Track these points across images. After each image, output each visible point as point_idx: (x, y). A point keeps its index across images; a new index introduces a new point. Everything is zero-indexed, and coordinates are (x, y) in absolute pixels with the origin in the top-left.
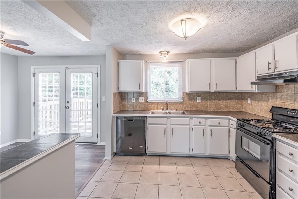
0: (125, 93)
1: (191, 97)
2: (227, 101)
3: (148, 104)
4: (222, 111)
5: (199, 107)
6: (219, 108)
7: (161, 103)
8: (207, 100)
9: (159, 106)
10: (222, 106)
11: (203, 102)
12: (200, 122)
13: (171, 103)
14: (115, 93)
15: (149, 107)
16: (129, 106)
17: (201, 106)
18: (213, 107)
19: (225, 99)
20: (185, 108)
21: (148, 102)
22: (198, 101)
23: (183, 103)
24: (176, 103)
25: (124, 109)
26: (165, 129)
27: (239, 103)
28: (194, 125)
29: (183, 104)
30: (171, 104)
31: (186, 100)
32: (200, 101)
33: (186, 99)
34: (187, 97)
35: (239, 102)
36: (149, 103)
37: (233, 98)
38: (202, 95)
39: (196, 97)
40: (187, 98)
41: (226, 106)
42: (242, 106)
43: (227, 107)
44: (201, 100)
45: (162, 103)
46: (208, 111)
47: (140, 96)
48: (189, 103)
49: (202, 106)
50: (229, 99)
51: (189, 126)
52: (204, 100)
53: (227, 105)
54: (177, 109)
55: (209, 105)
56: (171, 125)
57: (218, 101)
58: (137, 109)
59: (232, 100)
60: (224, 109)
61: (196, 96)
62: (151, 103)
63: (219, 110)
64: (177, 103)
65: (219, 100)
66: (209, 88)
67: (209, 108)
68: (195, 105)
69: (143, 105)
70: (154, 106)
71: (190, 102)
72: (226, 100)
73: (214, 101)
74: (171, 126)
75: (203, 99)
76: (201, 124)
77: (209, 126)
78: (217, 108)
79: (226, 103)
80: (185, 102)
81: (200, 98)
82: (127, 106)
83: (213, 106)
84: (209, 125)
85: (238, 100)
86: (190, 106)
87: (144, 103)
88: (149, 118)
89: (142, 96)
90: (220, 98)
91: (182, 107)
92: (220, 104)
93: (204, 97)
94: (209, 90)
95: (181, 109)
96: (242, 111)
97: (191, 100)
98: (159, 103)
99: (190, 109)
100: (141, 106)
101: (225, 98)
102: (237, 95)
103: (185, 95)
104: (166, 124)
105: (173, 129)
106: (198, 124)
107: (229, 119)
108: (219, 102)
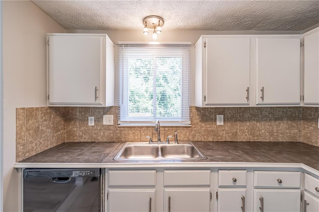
0: (73, 108)
1: (205, 115)
2: (273, 123)
3: (122, 129)
4: (262, 141)
5: (221, 134)
6: (257, 136)
7: (147, 127)
8: (235, 121)
9: (143, 134)
10: (263, 131)
11: (229, 124)
12: (235, 181)
13: (166, 127)
14: (41, 107)
15: (124, 136)
16: (81, 133)
17: (224, 132)
18: (246, 135)
19: (268, 119)
20: (193, 138)
21: (121, 125)
22: (218, 123)
23: (190, 127)
24: (177, 127)
25: (71, 141)
26: (151, 199)
27: (293, 126)
28: (221, 187)
29: (190, 129)
30: (166, 129)
31: (195, 121)
32: (222, 124)
33: (197, 119)
34: (198, 115)
35: (294, 124)
36: (124, 127)
37: (284, 117)
38: (226, 111)
39: (215, 116)
40: (197, 117)
41: (269, 133)
42: (300, 131)
43: (271, 133)
44: (224, 121)
45: (149, 127)
46: (237, 142)
47: (105, 114)
48: (202, 127)
49: (227, 133)
50: (276, 119)
51: (207, 190)
52: (230, 121)
53: (273, 131)
54: (178, 138)
55: (238, 130)
56: (166, 186)
57: (256, 123)
58: (97, 139)
59: (281, 120)
60: (267, 138)
61: (215, 113)
62: (128, 127)
63: (258, 139)
64: (179, 127)
65: (258, 121)
66: (248, 98)
67: (238, 137)
68: (212, 131)
69: (112, 131)
70: (133, 133)
71: (203, 125)
72: (270, 120)
73: (248, 124)
74: (167, 190)
75: (228, 119)
76: (237, 184)
77: (257, 188)
78: (254, 137)
79: (271, 125)
80: (194, 124)
81: (222, 116)
82: (78, 134)
83: (246, 133)
84: (255, 185)
85: (291, 121)
86: (203, 133)
87: (112, 127)
88: (110, 172)
89: (109, 113)
90: (261, 116)
91: (188, 134)
92: (259, 128)
93: (230, 115)
94: (245, 101)
95: (186, 139)
96: (298, 141)
97: (206, 121)
98: (143, 127)
99: (202, 138)
100: (106, 134)
101: (269, 117)
102: (290, 111)
103: (194, 110)
104: (153, 187)
105: (170, 198)
106: (231, 183)
107: (303, 171)
108: (258, 125)
